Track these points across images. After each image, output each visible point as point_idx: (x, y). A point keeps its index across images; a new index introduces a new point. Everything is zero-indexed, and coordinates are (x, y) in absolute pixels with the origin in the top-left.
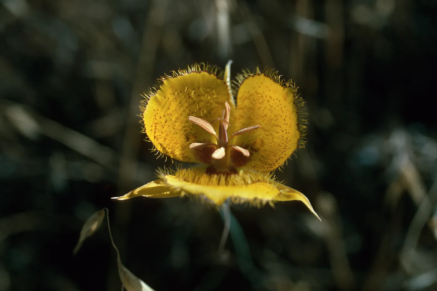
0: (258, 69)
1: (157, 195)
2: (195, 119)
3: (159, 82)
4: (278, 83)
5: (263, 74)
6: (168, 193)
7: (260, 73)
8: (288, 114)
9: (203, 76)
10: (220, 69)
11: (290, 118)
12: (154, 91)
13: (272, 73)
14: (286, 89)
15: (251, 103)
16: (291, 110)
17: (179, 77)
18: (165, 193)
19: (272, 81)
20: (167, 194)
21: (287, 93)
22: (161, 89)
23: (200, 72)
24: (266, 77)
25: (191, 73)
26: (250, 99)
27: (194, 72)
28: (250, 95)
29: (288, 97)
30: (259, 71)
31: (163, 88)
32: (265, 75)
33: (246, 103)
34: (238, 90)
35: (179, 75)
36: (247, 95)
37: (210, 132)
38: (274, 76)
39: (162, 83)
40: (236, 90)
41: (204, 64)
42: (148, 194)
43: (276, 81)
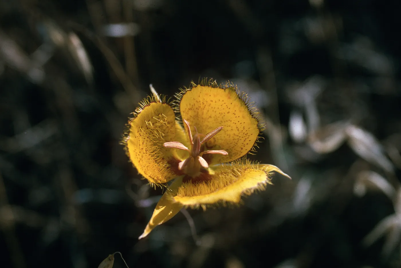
0: (192, 83)
1: (166, 218)
2: (168, 144)
3: (128, 127)
4: (217, 87)
5: (199, 85)
6: (171, 212)
7: (196, 85)
8: (237, 108)
9: (153, 106)
10: (161, 95)
11: (240, 111)
12: (127, 136)
13: (207, 81)
14: (227, 90)
15: (195, 111)
16: (240, 105)
17: (139, 116)
18: (169, 214)
19: (210, 88)
20: (171, 214)
21: (229, 93)
22: (131, 132)
23: (150, 104)
24: (203, 87)
25: (145, 108)
26: (193, 109)
27: (146, 106)
28: (192, 106)
29: (231, 95)
30: (194, 84)
31: (132, 130)
32: (201, 85)
33: (191, 113)
34: (179, 106)
35: (138, 114)
36: (189, 107)
37: (184, 149)
38: (211, 84)
39: (130, 126)
40: (178, 107)
41: (149, 97)
42: (161, 221)
43: (214, 87)
